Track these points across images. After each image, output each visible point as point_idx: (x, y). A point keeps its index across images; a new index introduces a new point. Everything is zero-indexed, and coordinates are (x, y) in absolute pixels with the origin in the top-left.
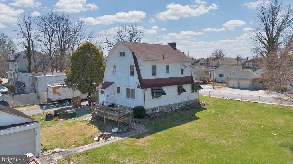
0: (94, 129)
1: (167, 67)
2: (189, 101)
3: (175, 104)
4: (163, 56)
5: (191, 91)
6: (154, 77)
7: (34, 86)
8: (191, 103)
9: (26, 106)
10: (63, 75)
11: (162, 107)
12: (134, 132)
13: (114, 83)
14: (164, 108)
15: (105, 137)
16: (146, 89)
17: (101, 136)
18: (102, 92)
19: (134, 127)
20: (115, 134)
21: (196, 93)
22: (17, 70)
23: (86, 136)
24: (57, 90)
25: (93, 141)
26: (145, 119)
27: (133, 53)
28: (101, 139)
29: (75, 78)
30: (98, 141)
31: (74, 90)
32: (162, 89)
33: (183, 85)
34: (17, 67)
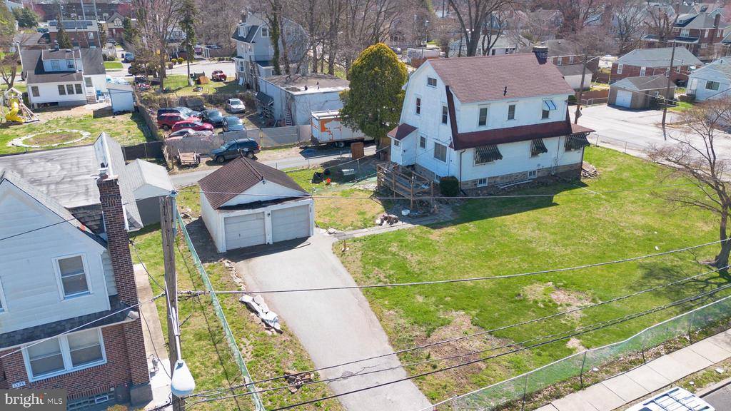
0: (377, 208)
1: (512, 108)
2: (557, 168)
3: (524, 174)
4: (506, 89)
5: (562, 148)
6: (483, 128)
7: (289, 110)
8: (561, 170)
9: (281, 148)
10: (334, 90)
11: (494, 177)
12: (432, 217)
13: (417, 130)
14: (498, 179)
15: (391, 221)
16: (464, 150)
17: (386, 218)
18: (396, 143)
19: (434, 212)
20: (404, 219)
21: (577, 152)
22: (253, 59)
23: (365, 217)
24: (326, 125)
25: (374, 225)
26: (457, 198)
27: (447, 88)
28: (385, 222)
30: (381, 225)
31: (353, 129)
32: (497, 149)
33: (544, 140)
34: (252, 54)
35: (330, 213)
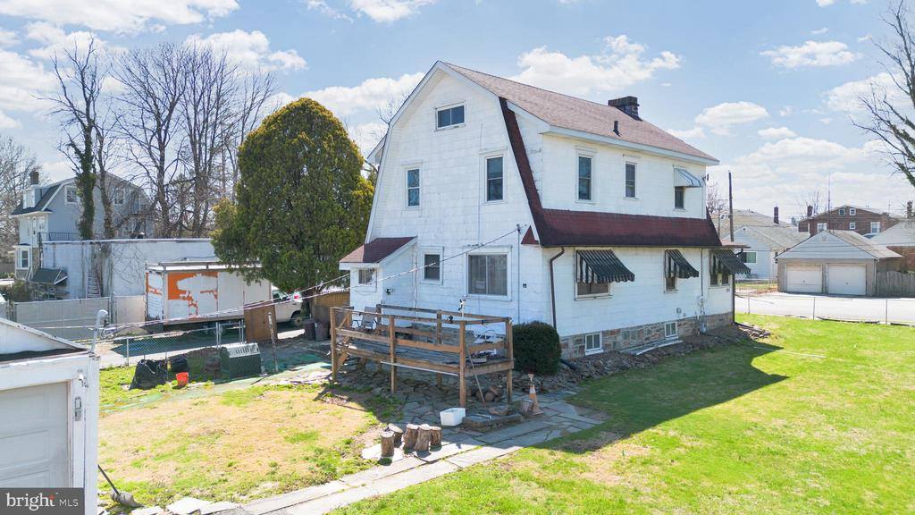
0: (352, 417)
1: (630, 171)
2: (704, 319)
3: (658, 328)
4: (616, 126)
5: (707, 276)
6: (585, 207)
8: (711, 325)
11: (612, 332)
12: (536, 424)
13: (412, 242)
14: (619, 339)
16: (558, 251)
17: (397, 440)
19: (533, 406)
21: (725, 288)
23: (319, 444)
25: (361, 465)
26: (562, 378)
27: (503, 101)
28: (398, 453)
29: (253, 229)
30: (386, 461)
31: (248, 280)
32: (616, 257)
34: (44, 230)
35: (182, 449)
